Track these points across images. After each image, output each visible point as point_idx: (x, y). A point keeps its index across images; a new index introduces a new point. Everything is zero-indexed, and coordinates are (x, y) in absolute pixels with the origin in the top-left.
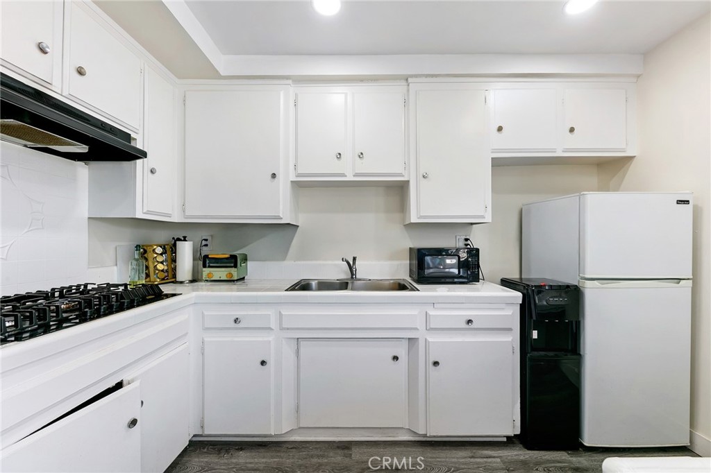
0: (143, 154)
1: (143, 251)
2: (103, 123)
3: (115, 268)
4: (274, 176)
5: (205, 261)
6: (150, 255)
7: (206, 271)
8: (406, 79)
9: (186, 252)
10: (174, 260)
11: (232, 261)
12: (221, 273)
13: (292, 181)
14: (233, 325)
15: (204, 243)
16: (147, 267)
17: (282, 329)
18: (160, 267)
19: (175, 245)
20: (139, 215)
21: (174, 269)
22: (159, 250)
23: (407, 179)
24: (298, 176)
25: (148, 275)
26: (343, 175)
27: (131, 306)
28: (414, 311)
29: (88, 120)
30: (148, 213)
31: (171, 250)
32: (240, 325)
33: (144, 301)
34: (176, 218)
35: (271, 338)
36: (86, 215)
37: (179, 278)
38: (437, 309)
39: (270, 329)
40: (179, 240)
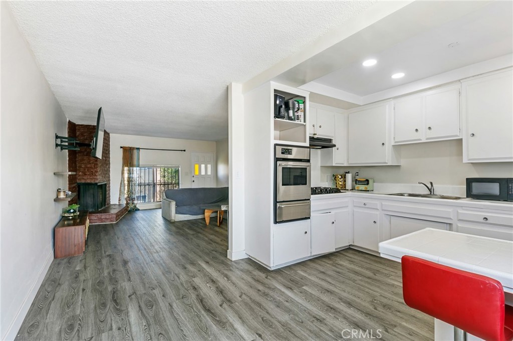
0: (335, 146)
1: (335, 177)
2: (325, 139)
3: (327, 183)
4: (383, 144)
5: (356, 181)
6: (337, 179)
7: (357, 186)
8: (459, 81)
9: (349, 177)
10: (345, 181)
11: (367, 182)
12: (362, 187)
13: (393, 146)
14: (363, 206)
15: (357, 174)
16: (336, 183)
17: (383, 210)
18: (340, 183)
19: (345, 175)
20: (334, 165)
21: (345, 185)
22: (340, 177)
23: (461, 138)
24: (396, 142)
25: (336, 186)
26: (420, 140)
27: (332, 193)
28: (450, 210)
29: (321, 140)
30: (336, 164)
31: (344, 177)
32: (366, 206)
33: (336, 192)
34: (345, 165)
35: (377, 213)
36: (320, 165)
37: (347, 188)
38: (463, 210)
39: (377, 209)
40: (347, 173)
